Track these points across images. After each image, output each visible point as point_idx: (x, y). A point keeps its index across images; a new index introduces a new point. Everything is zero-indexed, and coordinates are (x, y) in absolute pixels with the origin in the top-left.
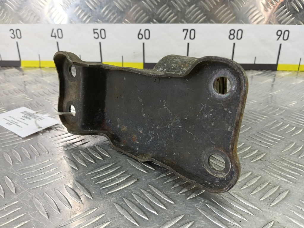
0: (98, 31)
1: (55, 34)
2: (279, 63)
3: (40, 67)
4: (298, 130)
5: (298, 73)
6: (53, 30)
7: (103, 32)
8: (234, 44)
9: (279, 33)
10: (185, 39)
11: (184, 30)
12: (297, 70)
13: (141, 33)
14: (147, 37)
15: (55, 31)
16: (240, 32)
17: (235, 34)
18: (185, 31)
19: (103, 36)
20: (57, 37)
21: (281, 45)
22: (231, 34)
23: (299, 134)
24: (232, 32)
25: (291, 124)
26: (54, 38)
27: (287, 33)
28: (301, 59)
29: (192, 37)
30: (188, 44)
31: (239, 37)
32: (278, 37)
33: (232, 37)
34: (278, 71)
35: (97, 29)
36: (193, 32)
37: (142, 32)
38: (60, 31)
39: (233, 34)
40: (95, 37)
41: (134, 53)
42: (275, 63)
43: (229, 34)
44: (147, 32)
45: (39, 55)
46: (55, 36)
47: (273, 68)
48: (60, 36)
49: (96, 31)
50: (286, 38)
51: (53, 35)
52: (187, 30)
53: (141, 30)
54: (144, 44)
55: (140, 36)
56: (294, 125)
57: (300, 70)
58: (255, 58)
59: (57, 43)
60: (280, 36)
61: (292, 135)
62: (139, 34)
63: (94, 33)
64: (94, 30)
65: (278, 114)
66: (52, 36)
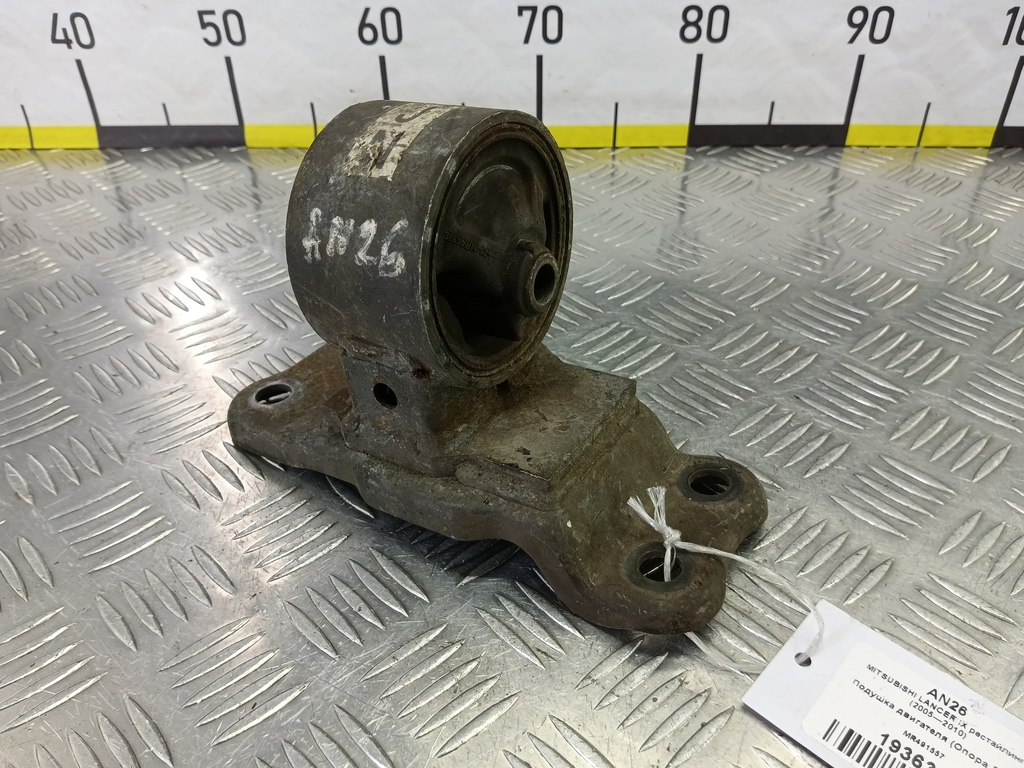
0: (218, 20)
1: (64, 30)
2: (854, 121)
3: (33, 149)
4: (832, 452)
5: (916, 154)
6: (55, 16)
7: (232, 20)
8: (700, 58)
9: (858, 17)
10: (527, 40)
11: (521, 10)
12: (915, 144)
13: (368, 20)
14: (393, 34)
15: (64, 22)
16: (719, 15)
17: (704, 24)
18: (527, 14)
19: (237, 37)
20: (75, 45)
21: (861, 58)
22: (688, 24)
23: (832, 464)
24: (692, 16)
25: (818, 421)
26: (65, 45)
27: (884, 16)
28: (929, 105)
29: (552, 34)
30: (540, 59)
31: (717, 32)
32: (855, 30)
33: (691, 32)
34: (849, 146)
35: (212, 13)
36: (553, 16)
37: (374, 18)
38: (79, 21)
39: (696, 24)
40: (206, 41)
41: (352, 91)
42: (840, 120)
43: (682, 23)
44: (390, 17)
45: (22, 107)
46: (68, 42)
47: (830, 138)
48: (86, 40)
49: (207, 18)
50: (879, 34)
51: (60, 36)
52: (534, 9)
53: (367, 11)
54: (382, 60)
55: (368, 34)
56: (827, 425)
57: (923, 144)
58: (773, 104)
59: (79, 63)
60: (860, 27)
61: (807, 476)
62: (363, 25)
63: (204, 25)
64: (201, 14)
65: (789, 375)
66: (54, 40)
